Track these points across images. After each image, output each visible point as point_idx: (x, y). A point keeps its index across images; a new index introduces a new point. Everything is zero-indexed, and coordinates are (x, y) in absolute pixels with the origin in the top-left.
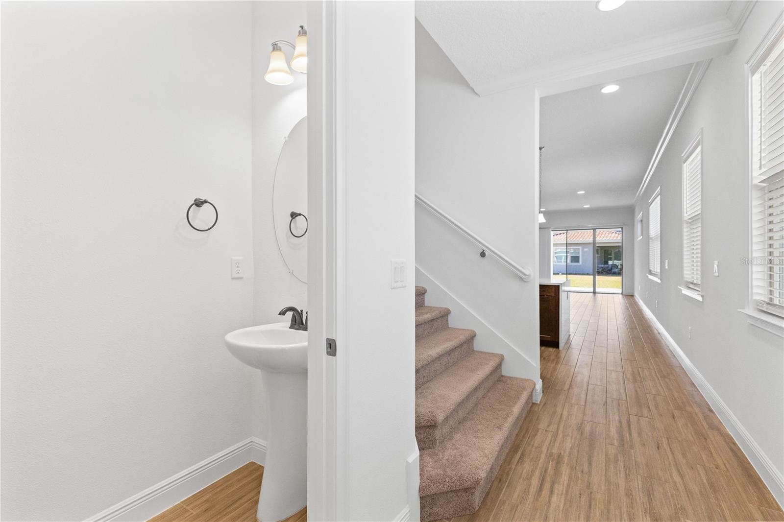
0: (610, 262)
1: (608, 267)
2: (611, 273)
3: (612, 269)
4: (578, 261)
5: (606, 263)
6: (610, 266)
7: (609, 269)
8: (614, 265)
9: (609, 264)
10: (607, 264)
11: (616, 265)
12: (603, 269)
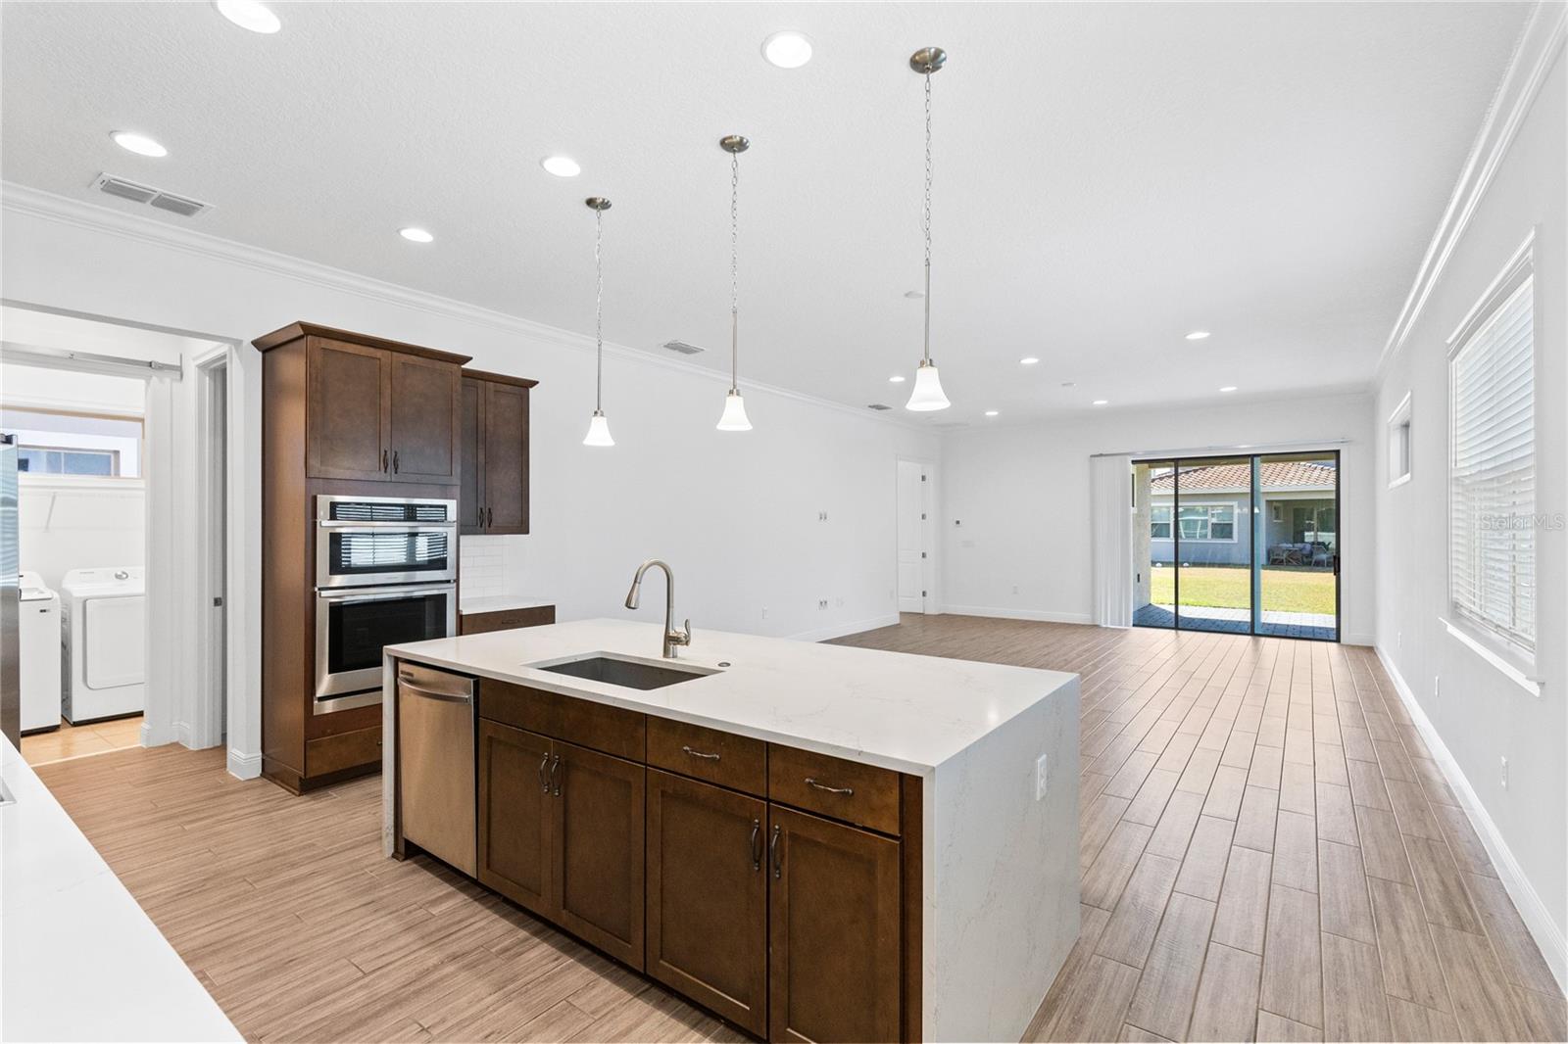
0: (1309, 536)
1: (1304, 548)
2: (1309, 564)
3: (1312, 553)
4: (1229, 535)
5: (1299, 537)
6: (1308, 547)
7: (1304, 552)
8: (1319, 543)
9: (1306, 540)
10: (1303, 542)
11: (1323, 543)
12: (1292, 554)
